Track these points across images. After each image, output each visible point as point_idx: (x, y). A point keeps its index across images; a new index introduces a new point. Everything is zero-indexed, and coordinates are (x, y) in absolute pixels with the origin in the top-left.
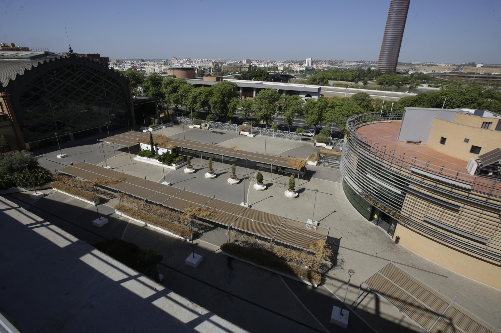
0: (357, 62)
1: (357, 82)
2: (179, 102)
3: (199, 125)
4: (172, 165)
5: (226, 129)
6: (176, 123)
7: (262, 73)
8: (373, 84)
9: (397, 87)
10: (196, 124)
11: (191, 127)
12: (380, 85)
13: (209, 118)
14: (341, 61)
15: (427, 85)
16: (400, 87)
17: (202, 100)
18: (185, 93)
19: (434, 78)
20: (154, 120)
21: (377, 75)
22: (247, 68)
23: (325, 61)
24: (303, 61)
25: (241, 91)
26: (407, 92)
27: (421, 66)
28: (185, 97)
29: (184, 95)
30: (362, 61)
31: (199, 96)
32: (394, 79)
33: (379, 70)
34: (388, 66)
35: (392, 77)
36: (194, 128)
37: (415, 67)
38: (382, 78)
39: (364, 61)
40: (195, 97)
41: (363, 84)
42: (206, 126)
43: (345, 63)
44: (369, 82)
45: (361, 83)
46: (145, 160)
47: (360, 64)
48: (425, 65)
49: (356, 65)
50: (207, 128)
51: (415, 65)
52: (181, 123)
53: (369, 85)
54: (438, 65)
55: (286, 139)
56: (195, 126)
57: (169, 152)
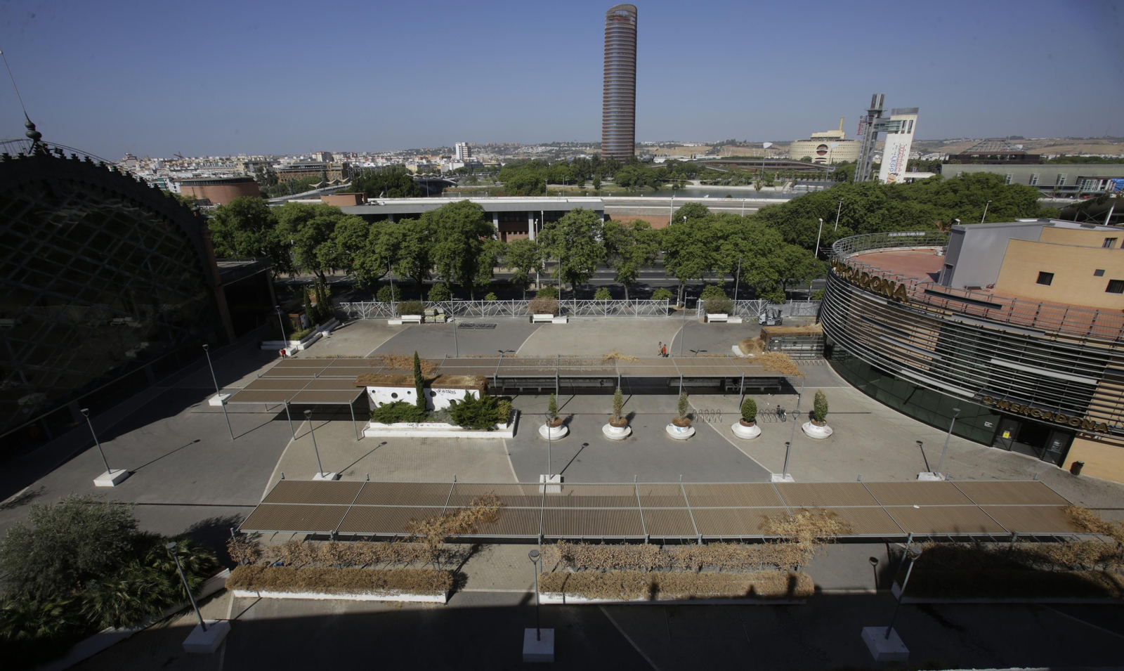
0: (546, 145)
1: (582, 185)
2: (343, 262)
3: (416, 313)
4: (497, 429)
5: (485, 314)
6: (345, 319)
7: (398, 179)
8: (611, 186)
9: (654, 189)
10: (408, 314)
11: (394, 322)
12: (623, 186)
13: (436, 294)
14: (516, 145)
15: (699, 181)
16: (658, 187)
17: (415, 251)
18: (357, 238)
19: (703, 168)
20: (299, 319)
21: (614, 169)
22: (341, 172)
23: (485, 147)
24: (441, 150)
25: (496, 222)
26: (707, 196)
27: (658, 148)
28: (358, 248)
29: (356, 245)
30: (554, 143)
31: (404, 244)
32: (644, 173)
33: (612, 158)
34: (620, 150)
35: (640, 171)
36: (403, 323)
37: (648, 151)
38: (624, 174)
39: (558, 143)
40: (395, 247)
41: (593, 187)
42: (436, 313)
43: (524, 149)
44: (603, 183)
45: (589, 186)
46: (401, 430)
47: (553, 150)
48: (663, 146)
49: (546, 152)
50: (441, 318)
51: (647, 146)
52: (355, 315)
53: (604, 188)
54: (683, 146)
55: (636, 317)
56: (406, 318)
57: (473, 395)
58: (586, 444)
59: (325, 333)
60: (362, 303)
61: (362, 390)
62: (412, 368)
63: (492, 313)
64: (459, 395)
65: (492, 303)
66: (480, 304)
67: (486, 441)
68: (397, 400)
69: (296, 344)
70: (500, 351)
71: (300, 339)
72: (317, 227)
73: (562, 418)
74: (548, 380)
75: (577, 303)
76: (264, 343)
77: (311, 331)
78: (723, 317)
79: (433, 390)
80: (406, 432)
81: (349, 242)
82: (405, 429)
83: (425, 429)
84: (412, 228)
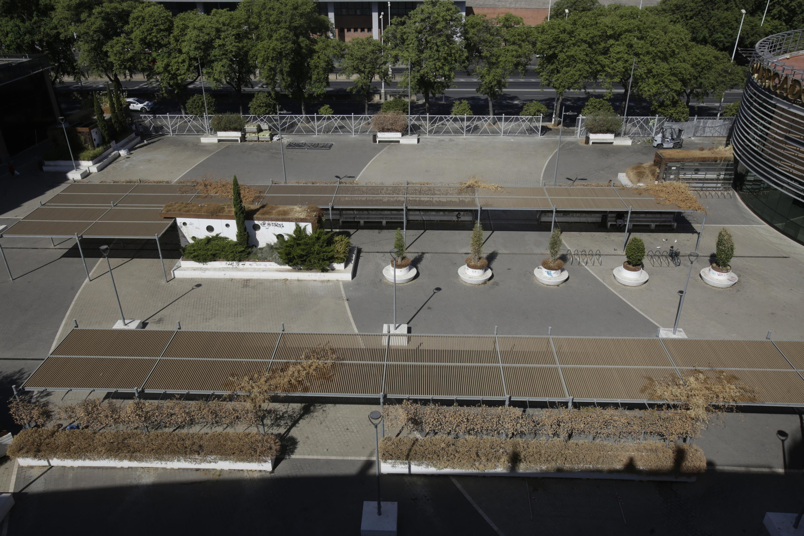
2: (142, 63)
3: (235, 130)
4: (333, 269)
5: (319, 131)
10: (225, 130)
11: (208, 140)
13: (259, 106)
17: (231, 51)
18: (158, 33)
20: (90, 134)
25: (331, 16)
28: (160, 46)
29: (157, 42)
31: (218, 42)
36: (219, 141)
40: (207, 46)
42: (260, 130)
50: (265, 135)
52: (159, 131)
55: (502, 138)
56: (222, 135)
57: (305, 229)
58: (439, 289)
59: (123, 153)
60: (168, 115)
61: (171, 222)
62: (231, 195)
63: (327, 130)
64: (288, 229)
65: (327, 118)
66: (313, 119)
67: (320, 284)
68: (214, 234)
69: (87, 165)
70: (337, 177)
71: (92, 158)
72: (107, 17)
73: (411, 257)
74: (394, 212)
75: (431, 119)
76: (46, 163)
77: (105, 150)
78: (609, 137)
79: (256, 222)
80: (224, 273)
81: (148, 37)
82: (224, 269)
83: (247, 270)
84: (227, 22)
